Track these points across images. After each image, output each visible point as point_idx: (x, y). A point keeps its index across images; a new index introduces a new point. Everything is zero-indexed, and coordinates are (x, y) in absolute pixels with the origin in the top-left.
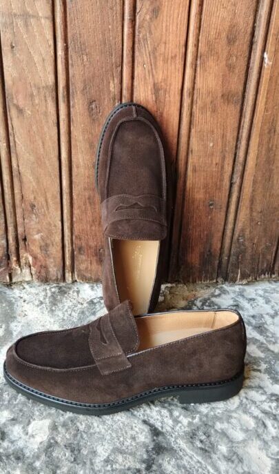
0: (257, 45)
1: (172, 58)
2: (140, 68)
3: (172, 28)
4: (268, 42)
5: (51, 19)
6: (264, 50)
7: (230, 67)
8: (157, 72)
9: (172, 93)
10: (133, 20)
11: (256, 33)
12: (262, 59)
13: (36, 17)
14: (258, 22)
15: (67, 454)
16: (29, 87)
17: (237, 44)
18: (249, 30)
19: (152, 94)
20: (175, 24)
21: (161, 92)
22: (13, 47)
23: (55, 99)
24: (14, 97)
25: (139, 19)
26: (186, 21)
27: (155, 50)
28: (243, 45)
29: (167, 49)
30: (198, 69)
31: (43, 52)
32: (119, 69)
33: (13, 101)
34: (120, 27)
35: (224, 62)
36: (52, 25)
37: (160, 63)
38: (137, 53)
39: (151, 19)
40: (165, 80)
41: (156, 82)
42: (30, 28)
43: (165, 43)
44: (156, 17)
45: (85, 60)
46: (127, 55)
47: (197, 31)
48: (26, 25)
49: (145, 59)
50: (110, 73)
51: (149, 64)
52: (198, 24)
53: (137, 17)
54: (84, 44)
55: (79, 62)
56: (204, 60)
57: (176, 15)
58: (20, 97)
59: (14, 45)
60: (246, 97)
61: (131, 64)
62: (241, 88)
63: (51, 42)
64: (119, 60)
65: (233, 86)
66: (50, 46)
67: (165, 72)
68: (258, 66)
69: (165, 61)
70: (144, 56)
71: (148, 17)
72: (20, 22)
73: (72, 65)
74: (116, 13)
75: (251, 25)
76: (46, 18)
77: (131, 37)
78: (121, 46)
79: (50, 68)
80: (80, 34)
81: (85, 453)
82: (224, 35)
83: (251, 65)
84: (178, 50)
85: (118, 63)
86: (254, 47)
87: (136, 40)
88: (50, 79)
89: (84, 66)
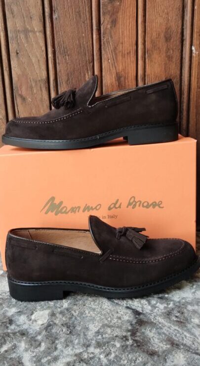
0: (186, 41)
1: (127, 54)
2: (106, 62)
3: (126, 33)
4: (193, 38)
5: (43, 32)
6: (191, 45)
7: (170, 58)
8: (118, 64)
9: (130, 79)
10: (99, 30)
11: (185, 33)
12: (191, 51)
13: (33, 32)
14: (185, 25)
15: (64, 330)
16: (29, 81)
17: (172, 40)
18: (180, 31)
19: (115, 80)
20: (128, 30)
21: (122, 79)
22: (17, 53)
23: (47, 89)
24: (19, 89)
25: (103, 28)
26: (135, 27)
27: (115, 49)
28: (176, 41)
29: (124, 48)
30: (147, 60)
31: (38, 56)
32: (92, 64)
33: (18, 92)
34: (90, 35)
35: (165, 54)
36: (43, 36)
37: (120, 58)
38: (103, 52)
39: (111, 27)
40: (124, 70)
41: (118, 71)
42: (29, 39)
43: (122, 43)
44: (115, 27)
45: (68, 59)
46: (96, 54)
47: (144, 33)
48: (26, 37)
49: (109, 56)
50: (85, 68)
51: (112, 59)
52: (144, 28)
53: (102, 27)
54: (66, 48)
55: (64, 61)
56: (150, 54)
57: (128, 24)
58: (24, 88)
59: (18, 52)
60: (183, 79)
61: (99, 61)
62: (178, 72)
63: (44, 48)
64: (91, 58)
65: (172, 71)
66: (43, 51)
67: (124, 64)
68: (189, 55)
69: (123, 56)
70: (108, 53)
71: (109, 26)
72: (22, 36)
73: (59, 64)
74: (87, 25)
75: (180, 27)
76: (40, 32)
77: (98, 42)
78: (92, 48)
79: (44, 67)
80: (63, 42)
81: (79, 329)
82: (162, 35)
83: (184, 55)
84: (131, 48)
85: (91, 60)
86: (184, 43)
87: (102, 43)
88: (43, 74)
89: (67, 64)
